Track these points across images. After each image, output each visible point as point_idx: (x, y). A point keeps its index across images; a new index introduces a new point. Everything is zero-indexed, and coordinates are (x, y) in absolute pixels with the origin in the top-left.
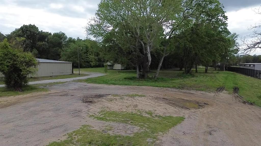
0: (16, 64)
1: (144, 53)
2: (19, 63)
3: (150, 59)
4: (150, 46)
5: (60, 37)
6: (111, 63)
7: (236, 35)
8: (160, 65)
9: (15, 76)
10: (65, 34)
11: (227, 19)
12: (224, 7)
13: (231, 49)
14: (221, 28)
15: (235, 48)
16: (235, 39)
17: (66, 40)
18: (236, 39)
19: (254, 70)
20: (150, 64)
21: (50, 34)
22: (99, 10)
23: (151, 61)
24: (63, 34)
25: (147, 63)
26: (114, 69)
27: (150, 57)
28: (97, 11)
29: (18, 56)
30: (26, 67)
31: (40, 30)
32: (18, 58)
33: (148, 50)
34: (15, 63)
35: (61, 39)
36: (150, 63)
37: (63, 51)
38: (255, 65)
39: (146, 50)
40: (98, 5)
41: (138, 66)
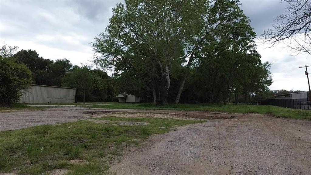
0: (5, 74)
1: (162, 75)
2: (10, 72)
3: (169, 81)
4: (169, 67)
5: (64, 64)
6: (124, 95)
7: (269, 64)
8: (181, 89)
9: (3, 89)
10: (70, 62)
11: (256, 35)
12: (250, 21)
13: (264, 80)
14: (250, 51)
15: (268, 78)
16: (267, 69)
17: (71, 68)
18: (270, 69)
19: (291, 99)
20: (169, 88)
21: (52, 62)
22: (110, 26)
23: (170, 84)
24: (68, 61)
25: (166, 86)
26: (126, 102)
27: (169, 79)
28: (108, 26)
29: (8, 65)
30: (17, 78)
31: (40, 56)
32: (8, 67)
33: (167, 71)
34: (4, 72)
35: (65, 67)
36: (169, 86)
37: (66, 76)
38: (291, 95)
39: (165, 71)
40: (109, 20)
41: (155, 91)
